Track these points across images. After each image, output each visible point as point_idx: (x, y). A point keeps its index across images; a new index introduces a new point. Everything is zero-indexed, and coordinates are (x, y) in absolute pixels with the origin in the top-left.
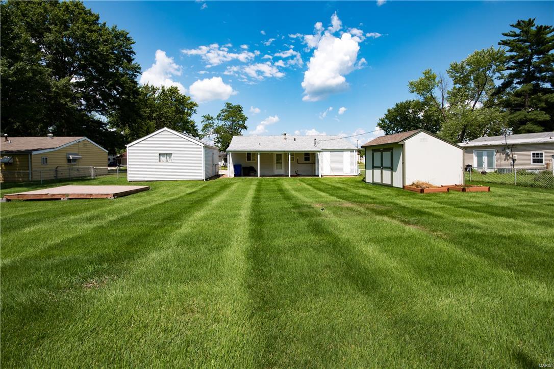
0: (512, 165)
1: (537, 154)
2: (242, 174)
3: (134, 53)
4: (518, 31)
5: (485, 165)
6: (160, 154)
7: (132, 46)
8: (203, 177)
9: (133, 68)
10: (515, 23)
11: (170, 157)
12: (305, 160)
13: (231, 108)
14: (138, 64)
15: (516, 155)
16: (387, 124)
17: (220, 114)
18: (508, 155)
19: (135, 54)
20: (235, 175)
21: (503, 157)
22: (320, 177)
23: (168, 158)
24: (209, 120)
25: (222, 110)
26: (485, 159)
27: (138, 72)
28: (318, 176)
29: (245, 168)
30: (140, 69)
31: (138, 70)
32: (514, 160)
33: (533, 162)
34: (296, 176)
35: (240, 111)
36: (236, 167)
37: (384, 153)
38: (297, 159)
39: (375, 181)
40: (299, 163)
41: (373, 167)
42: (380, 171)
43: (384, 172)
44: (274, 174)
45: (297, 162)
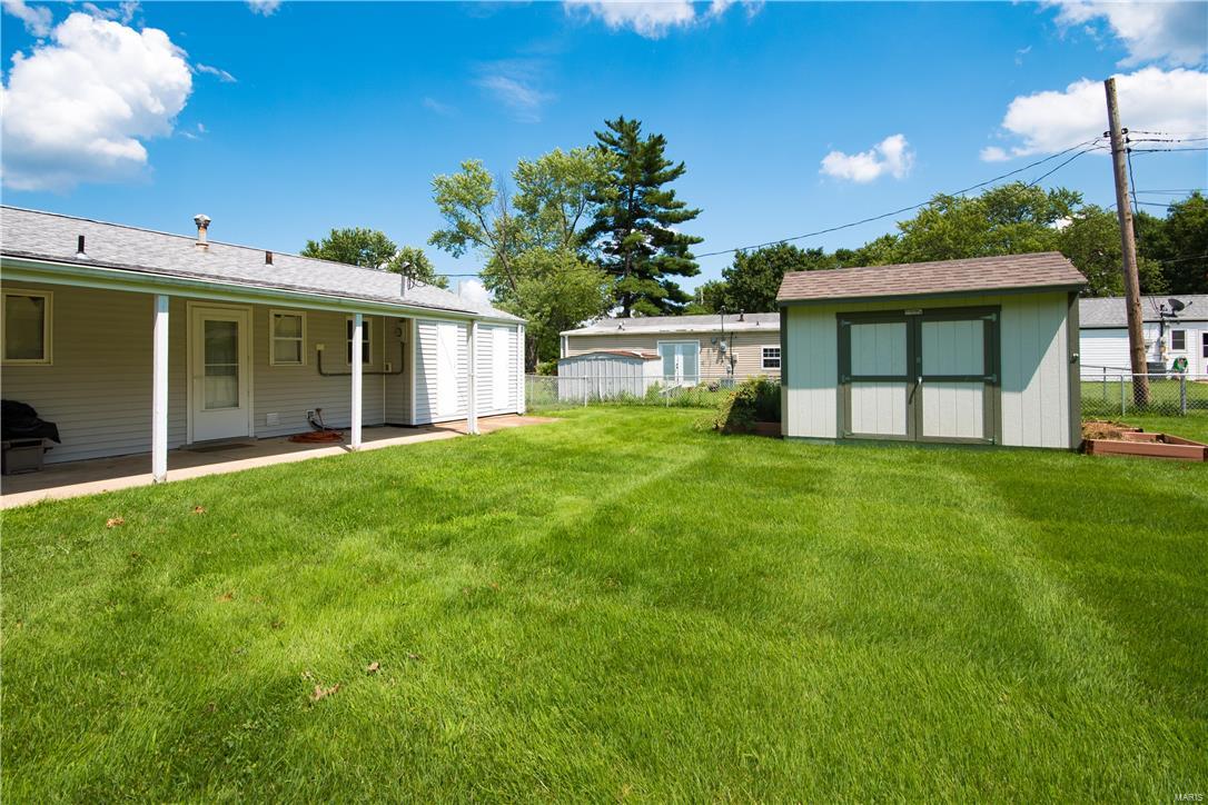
0: (729, 372)
1: (772, 350)
4: (616, 136)
5: (680, 372)
15: (737, 352)
18: (722, 352)
21: (714, 355)
26: (679, 359)
32: (733, 362)
33: (765, 366)
37: (929, 330)
38: (319, 352)
39: (858, 427)
40: (325, 375)
41: (846, 377)
42: (899, 393)
43: (930, 394)
44: (189, 442)
45: (316, 367)
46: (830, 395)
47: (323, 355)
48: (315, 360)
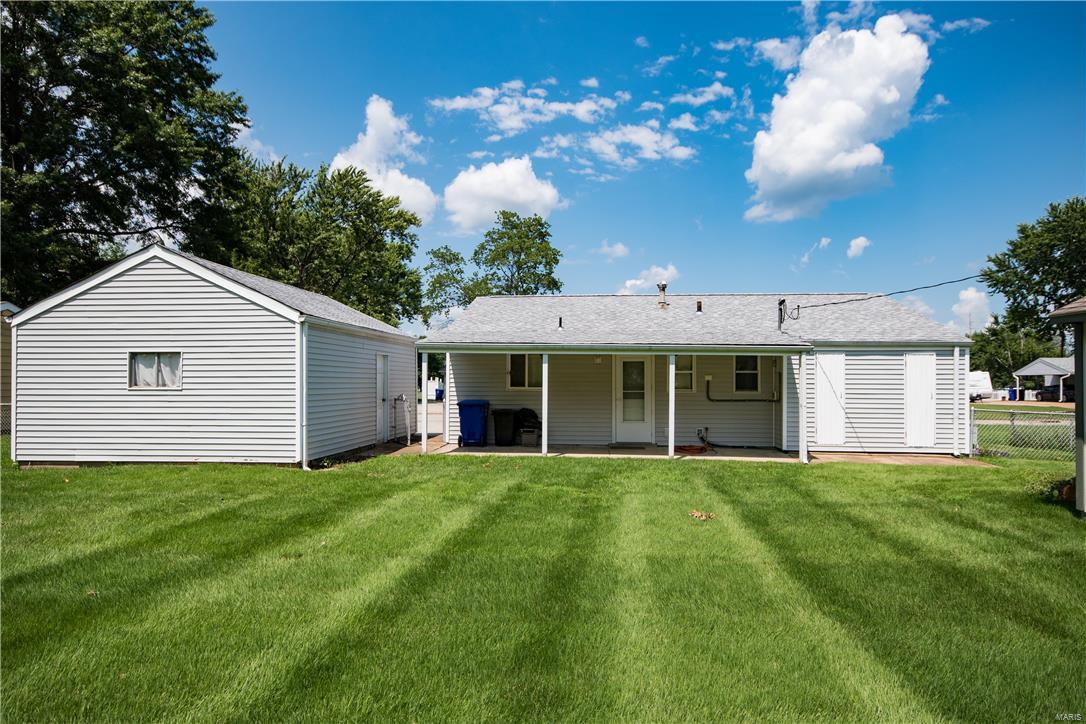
2: (492, 437)
3: (212, 55)
6: (133, 356)
7: (206, 32)
8: (297, 452)
9: (222, 108)
11: (173, 369)
12: (738, 388)
13: (514, 226)
14: (237, 96)
16: (1016, 274)
17: (483, 247)
19: (215, 59)
20: (465, 442)
22: (803, 458)
23: (166, 370)
24: (450, 262)
25: (489, 234)
27: (241, 121)
28: (795, 454)
29: (500, 415)
30: (243, 110)
31: (238, 116)
34: (701, 451)
35: (542, 236)
36: (469, 410)
38: (708, 382)
40: (712, 400)
44: (614, 442)
45: (705, 394)
47: (711, 385)
48: (705, 389)
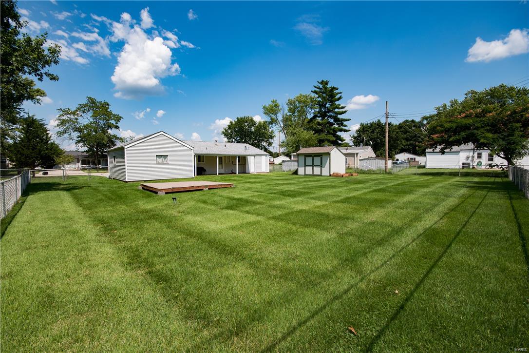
4: (321, 86)
6: (157, 156)
8: (194, 176)
10: (320, 81)
37: (315, 158)
38: (233, 161)
39: (307, 173)
41: (305, 166)
42: (311, 168)
43: (315, 168)
45: (232, 163)
46: (303, 168)
